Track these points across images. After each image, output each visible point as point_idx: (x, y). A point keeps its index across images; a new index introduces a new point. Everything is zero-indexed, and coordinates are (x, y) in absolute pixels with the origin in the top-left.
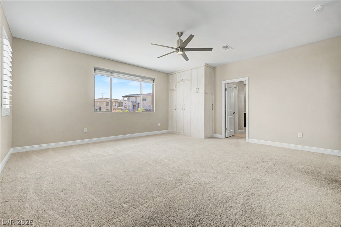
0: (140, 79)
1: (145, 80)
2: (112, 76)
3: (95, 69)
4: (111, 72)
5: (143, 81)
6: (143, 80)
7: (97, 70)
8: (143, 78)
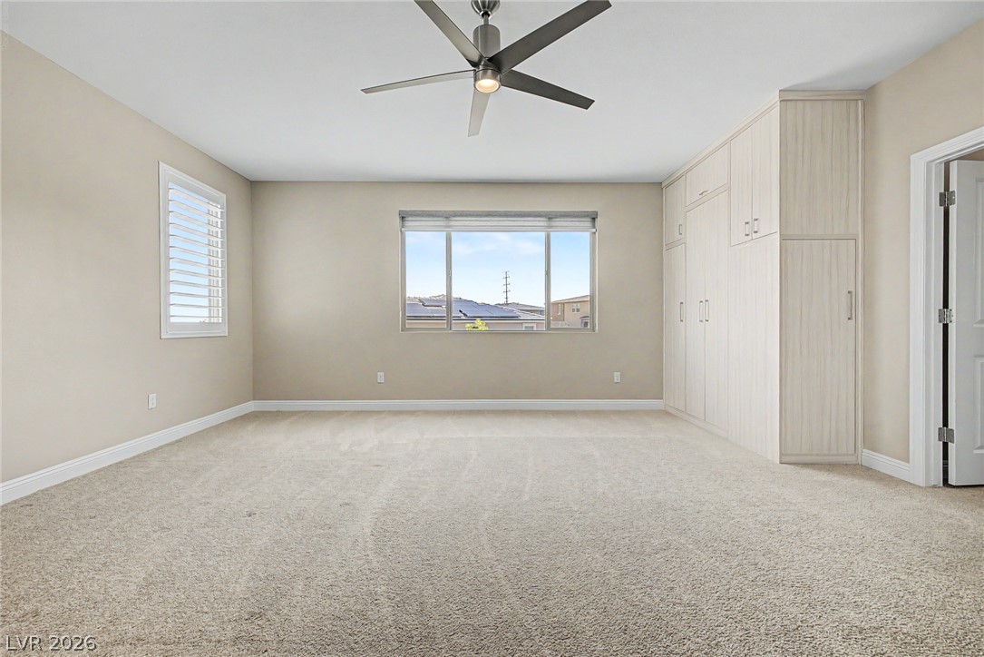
0: (542, 222)
1: (557, 222)
2: (449, 227)
3: (403, 218)
4: (448, 216)
5: (550, 227)
6: (553, 224)
7: (410, 219)
8: (550, 217)
